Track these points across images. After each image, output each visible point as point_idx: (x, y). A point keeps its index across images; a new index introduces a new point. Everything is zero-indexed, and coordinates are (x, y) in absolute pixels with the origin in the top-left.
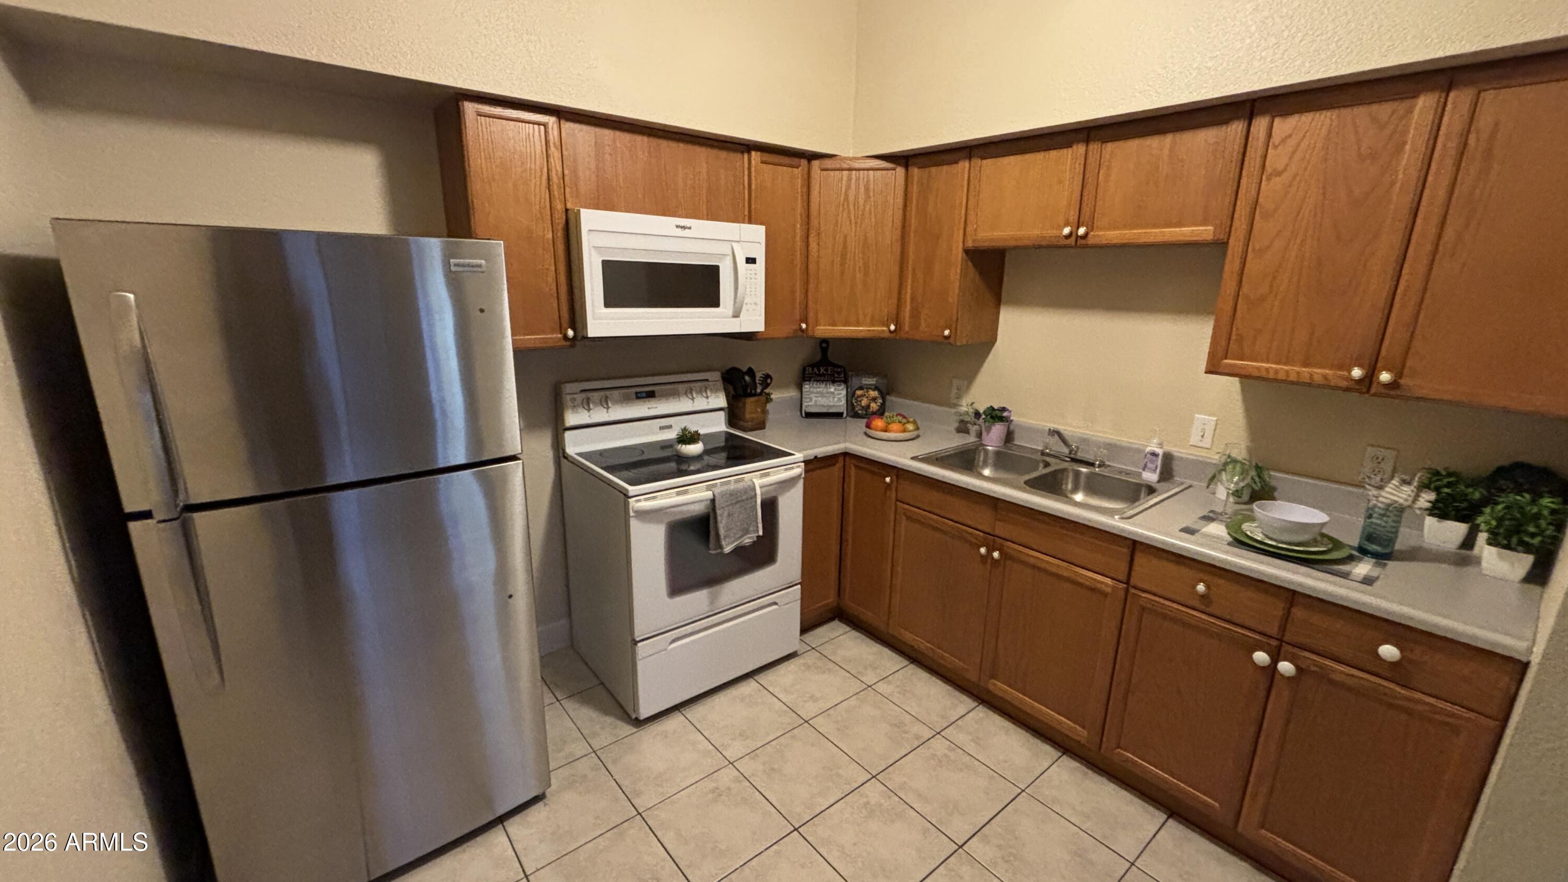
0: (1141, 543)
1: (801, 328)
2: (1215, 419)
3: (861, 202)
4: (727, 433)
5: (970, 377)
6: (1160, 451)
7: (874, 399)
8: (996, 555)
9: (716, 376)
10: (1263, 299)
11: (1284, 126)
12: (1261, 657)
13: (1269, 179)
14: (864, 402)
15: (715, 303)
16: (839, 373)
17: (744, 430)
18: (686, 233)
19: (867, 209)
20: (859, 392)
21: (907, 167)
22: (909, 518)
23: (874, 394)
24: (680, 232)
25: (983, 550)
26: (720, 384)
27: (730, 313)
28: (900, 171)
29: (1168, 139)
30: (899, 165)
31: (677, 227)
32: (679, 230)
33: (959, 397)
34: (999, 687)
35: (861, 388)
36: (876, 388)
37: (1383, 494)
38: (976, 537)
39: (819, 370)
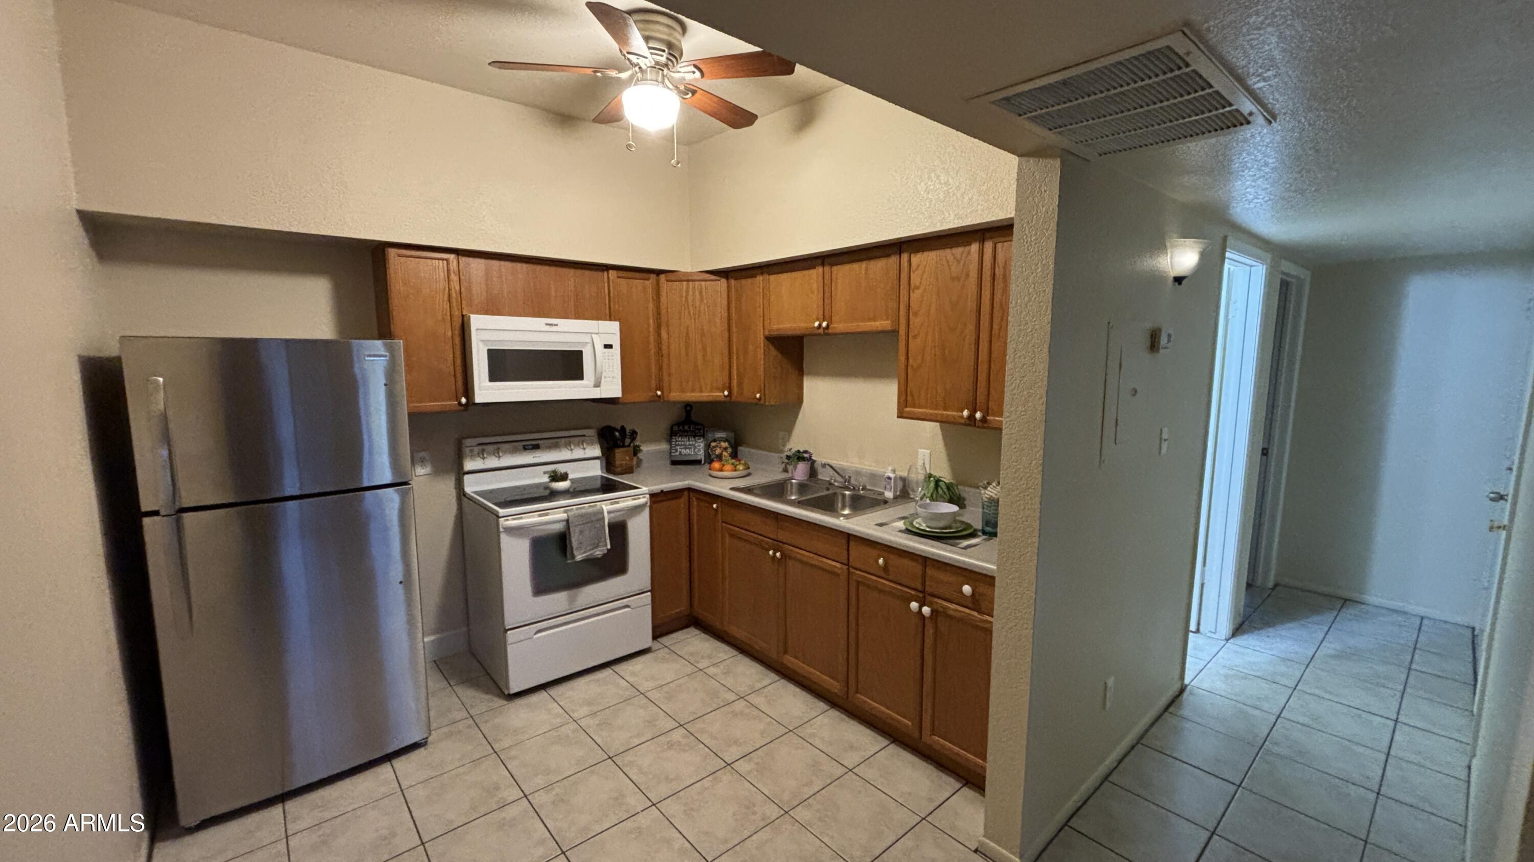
0: (855, 536)
1: (657, 394)
2: (929, 451)
3: (697, 304)
4: (602, 477)
5: (789, 430)
6: (892, 476)
7: (726, 449)
8: (778, 554)
9: (591, 433)
10: (919, 367)
11: (916, 259)
12: (914, 605)
13: (913, 292)
14: (718, 451)
15: (581, 377)
16: (699, 430)
17: (615, 474)
18: (554, 329)
19: (702, 308)
20: (713, 444)
21: (727, 278)
22: (732, 535)
23: (725, 445)
24: (548, 328)
25: (771, 552)
26: (595, 439)
27: (592, 384)
28: (724, 281)
29: (864, 264)
30: (723, 277)
31: (547, 324)
32: (548, 327)
33: (784, 446)
34: (790, 661)
35: (715, 441)
36: (726, 440)
37: (987, 492)
38: (768, 543)
39: (684, 428)
